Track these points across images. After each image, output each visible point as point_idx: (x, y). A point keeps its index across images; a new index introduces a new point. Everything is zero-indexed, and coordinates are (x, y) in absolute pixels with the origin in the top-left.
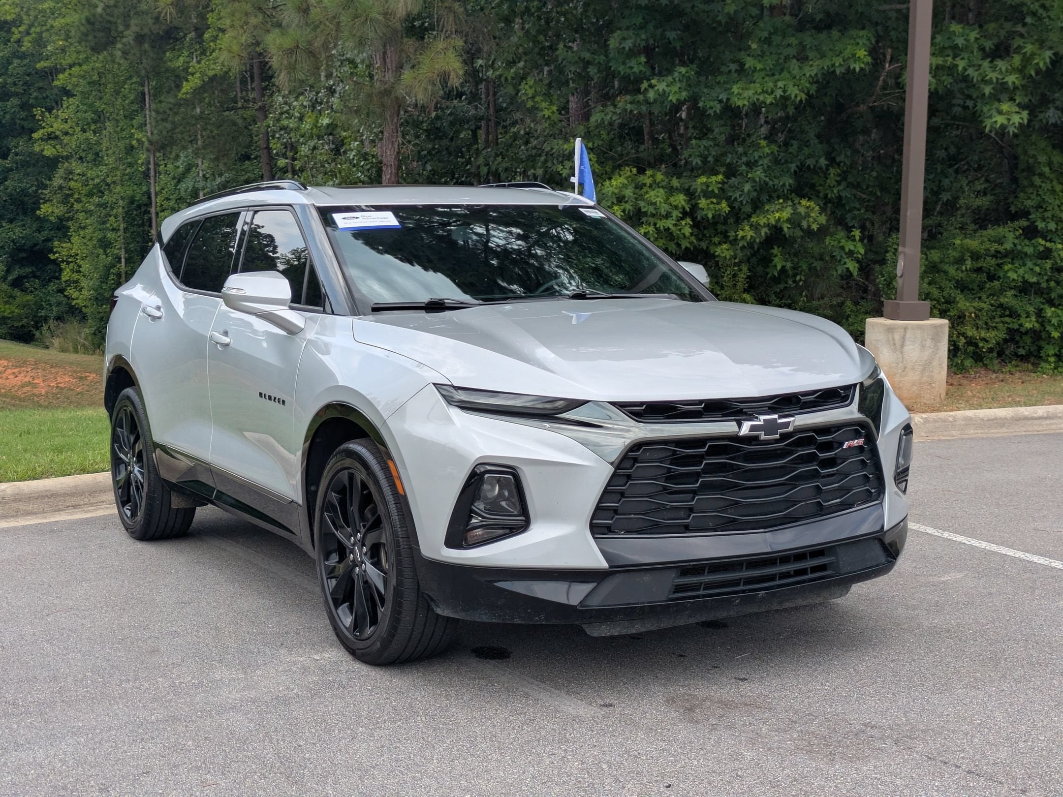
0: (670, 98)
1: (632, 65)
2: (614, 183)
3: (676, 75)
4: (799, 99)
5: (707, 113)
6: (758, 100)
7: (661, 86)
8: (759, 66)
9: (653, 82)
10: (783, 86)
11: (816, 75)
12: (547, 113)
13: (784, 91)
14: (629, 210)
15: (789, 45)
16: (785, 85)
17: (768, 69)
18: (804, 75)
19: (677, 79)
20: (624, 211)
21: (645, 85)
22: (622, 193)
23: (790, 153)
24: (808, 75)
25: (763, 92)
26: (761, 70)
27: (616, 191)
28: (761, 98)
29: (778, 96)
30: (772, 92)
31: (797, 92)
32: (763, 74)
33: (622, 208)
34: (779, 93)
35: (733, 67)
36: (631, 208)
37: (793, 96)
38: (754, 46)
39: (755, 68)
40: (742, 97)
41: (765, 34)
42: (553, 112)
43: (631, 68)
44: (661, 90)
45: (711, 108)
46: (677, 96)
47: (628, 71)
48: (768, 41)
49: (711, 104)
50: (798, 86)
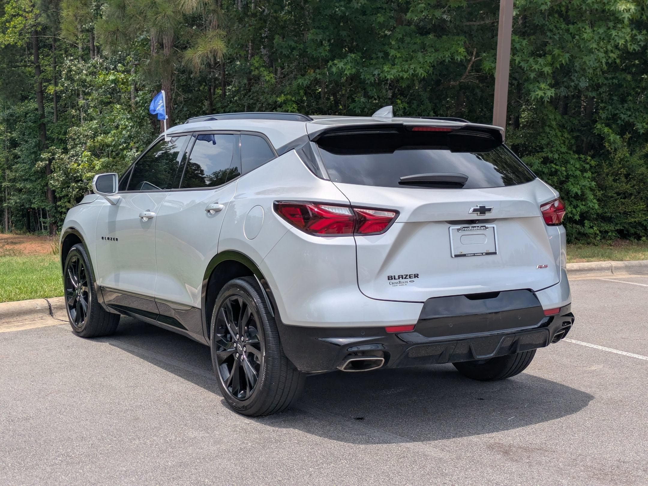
0: (345, 72)
1: (321, 51)
3: (349, 58)
4: (423, 76)
5: (366, 82)
6: (399, 75)
7: (341, 65)
8: (399, 55)
9: (335, 62)
10: (414, 68)
11: (433, 62)
12: (268, 78)
13: (415, 71)
15: (415, 43)
16: (415, 67)
17: (404, 57)
18: (426, 61)
19: (349, 61)
21: (330, 63)
24: (428, 62)
25: (402, 71)
26: (400, 57)
28: (401, 74)
29: (411, 74)
30: (407, 71)
31: (423, 72)
32: (401, 60)
34: (411, 72)
35: (380, 55)
37: (420, 74)
38: (393, 43)
39: (396, 56)
40: (390, 73)
41: (400, 36)
42: (272, 78)
43: (320, 53)
44: (340, 68)
45: (369, 79)
46: (350, 71)
47: (319, 55)
48: (402, 40)
49: (369, 76)
50: (423, 68)
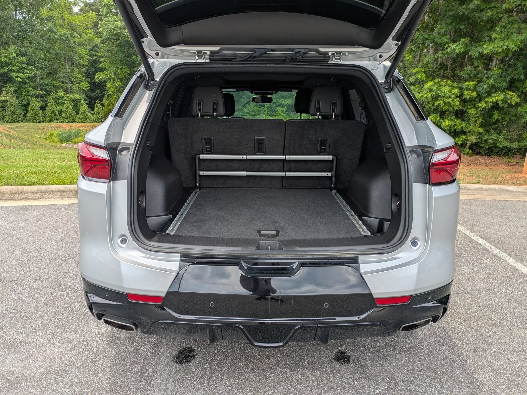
0: (456, 51)
1: (444, 39)
2: (429, 84)
3: (461, 42)
4: (514, 49)
5: (472, 57)
6: (495, 50)
7: (453, 46)
8: (498, 37)
9: (450, 45)
10: (507, 44)
11: (524, 39)
12: (407, 58)
13: (508, 47)
14: (434, 95)
15: (514, 28)
16: (508, 44)
17: (502, 38)
18: (518, 39)
19: (461, 44)
20: (431, 95)
21: (447, 46)
22: (432, 88)
23: (508, 73)
24: (520, 39)
25: (498, 47)
26: (499, 38)
27: (429, 87)
28: (496, 50)
29: (504, 49)
30: (502, 47)
31: (514, 47)
32: (499, 40)
33: (431, 94)
34: (505, 47)
35: (487, 38)
36: (435, 94)
37: (511, 49)
38: (498, 29)
39: (496, 38)
40: (487, 49)
41: (504, 24)
42: (410, 58)
43: (443, 40)
44: (453, 48)
45: (474, 55)
46: (459, 50)
47: (442, 42)
48: (505, 27)
49: (474, 53)
50: (515, 44)
